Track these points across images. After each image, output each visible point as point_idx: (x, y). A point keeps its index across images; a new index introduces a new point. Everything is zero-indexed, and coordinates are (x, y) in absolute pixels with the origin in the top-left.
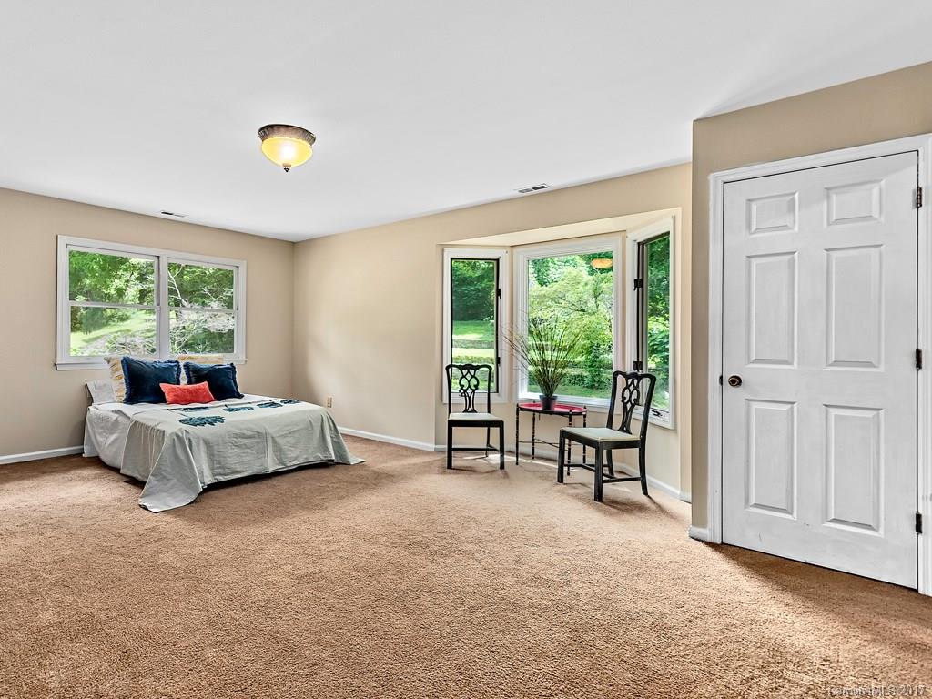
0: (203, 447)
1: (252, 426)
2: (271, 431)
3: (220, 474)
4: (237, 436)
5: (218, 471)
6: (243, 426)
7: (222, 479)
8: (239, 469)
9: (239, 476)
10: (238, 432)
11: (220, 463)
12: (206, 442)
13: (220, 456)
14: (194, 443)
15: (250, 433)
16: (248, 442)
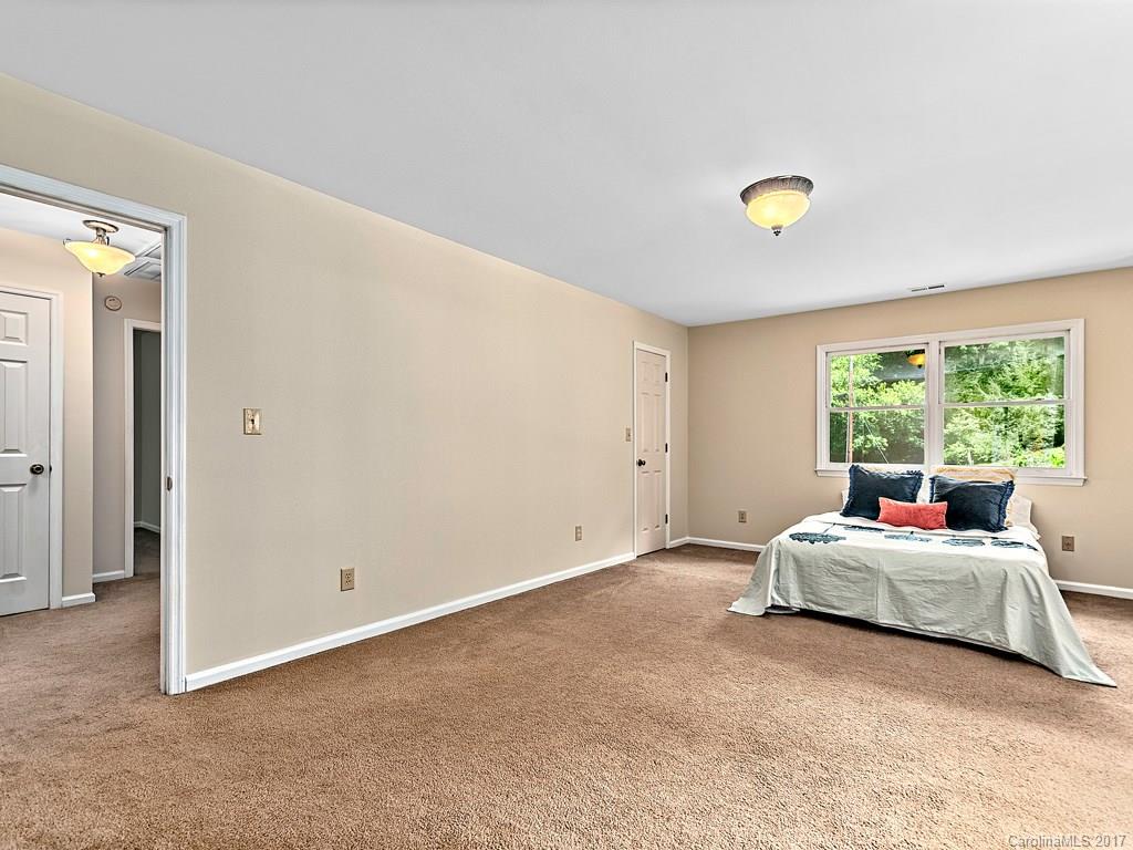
0: (791, 564)
1: (860, 555)
2: (887, 569)
3: (813, 603)
4: (836, 563)
5: (811, 597)
6: (845, 553)
7: (815, 608)
8: (836, 604)
9: (836, 612)
10: (837, 558)
11: (811, 588)
12: (796, 560)
13: (811, 580)
14: (782, 557)
15: (853, 564)
16: (853, 574)
